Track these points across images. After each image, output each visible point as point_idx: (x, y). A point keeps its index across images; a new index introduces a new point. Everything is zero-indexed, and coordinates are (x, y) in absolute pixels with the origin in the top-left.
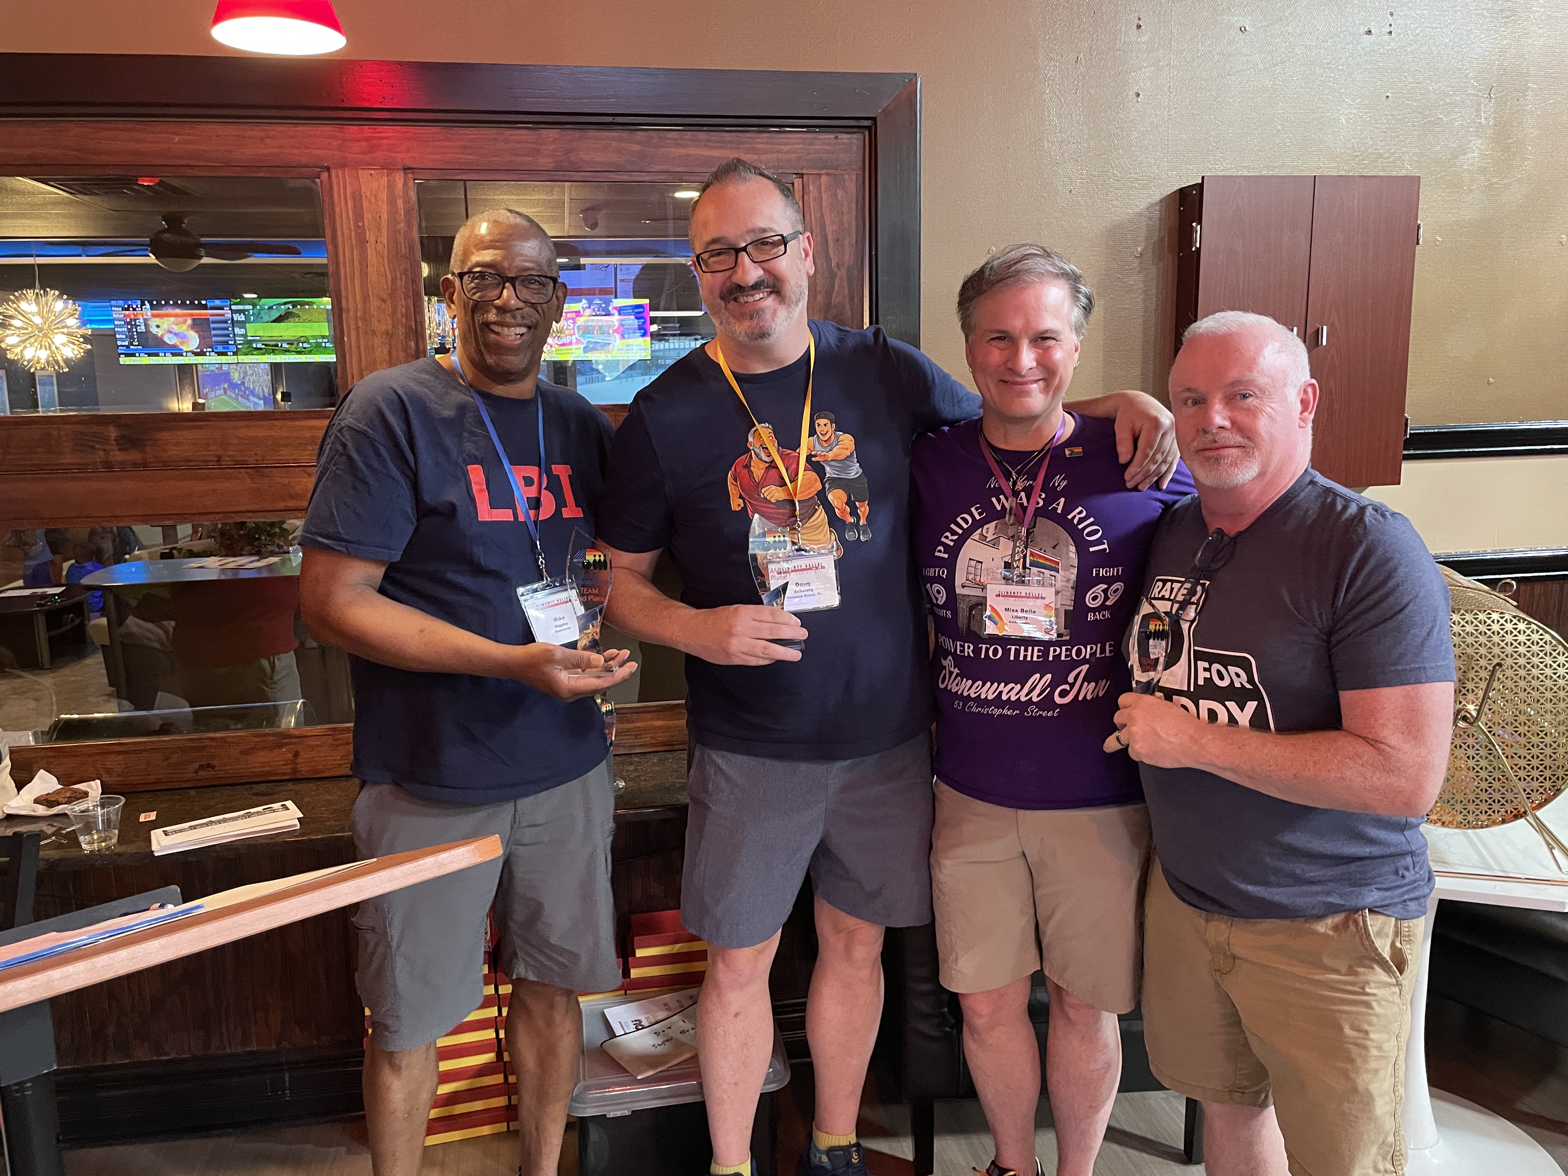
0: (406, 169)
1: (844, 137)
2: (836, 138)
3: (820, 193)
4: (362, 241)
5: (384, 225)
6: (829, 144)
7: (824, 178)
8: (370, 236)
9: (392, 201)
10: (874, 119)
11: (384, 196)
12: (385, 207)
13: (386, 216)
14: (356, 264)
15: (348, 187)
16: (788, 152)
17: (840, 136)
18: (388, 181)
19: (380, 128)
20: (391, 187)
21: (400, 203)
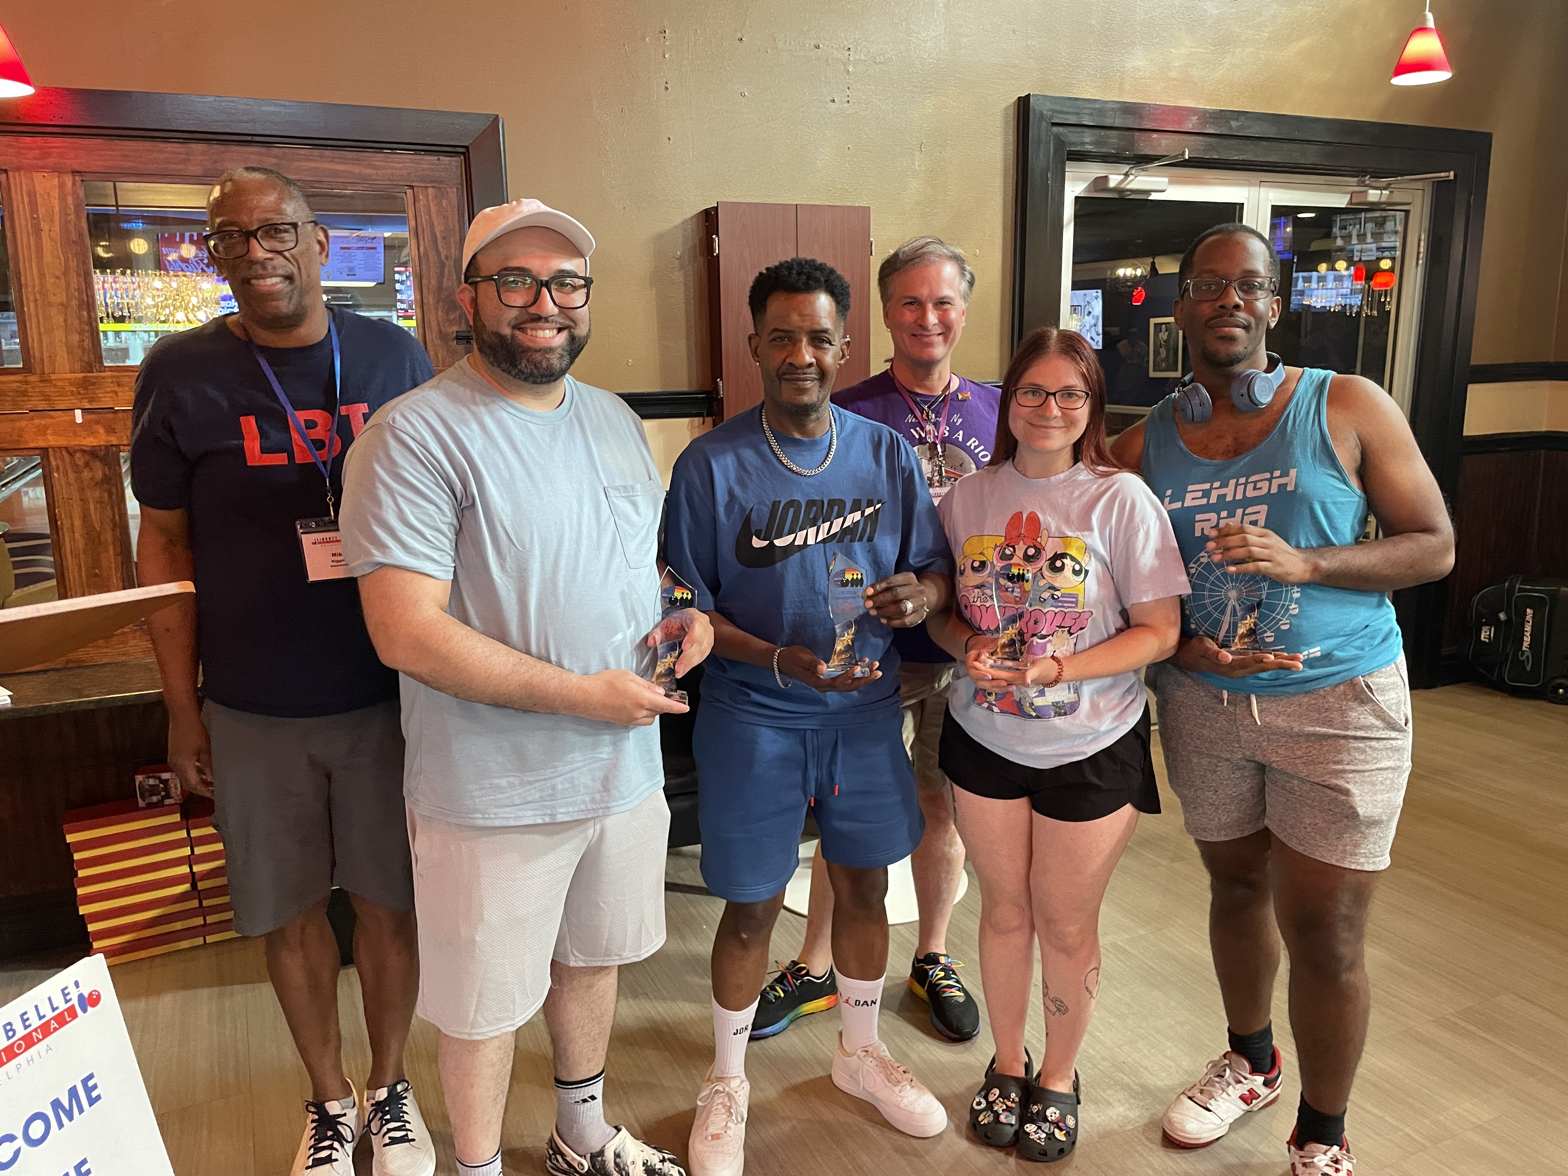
0: (74, 172)
1: (444, 159)
2: (439, 159)
3: (428, 201)
4: (38, 230)
5: (57, 217)
6: (433, 164)
7: (430, 190)
8: (45, 226)
9: (63, 199)
10: (467, 147)
11: (55, 193)
12: (56, 202)
13: (57, 209)
14: (33, 248)
15: (24, 186)
16: (401, 169)
17: (442, 158)
18: (59, 181)
19: (50, 139)
20: (62, 186)
21: (70, 200)
